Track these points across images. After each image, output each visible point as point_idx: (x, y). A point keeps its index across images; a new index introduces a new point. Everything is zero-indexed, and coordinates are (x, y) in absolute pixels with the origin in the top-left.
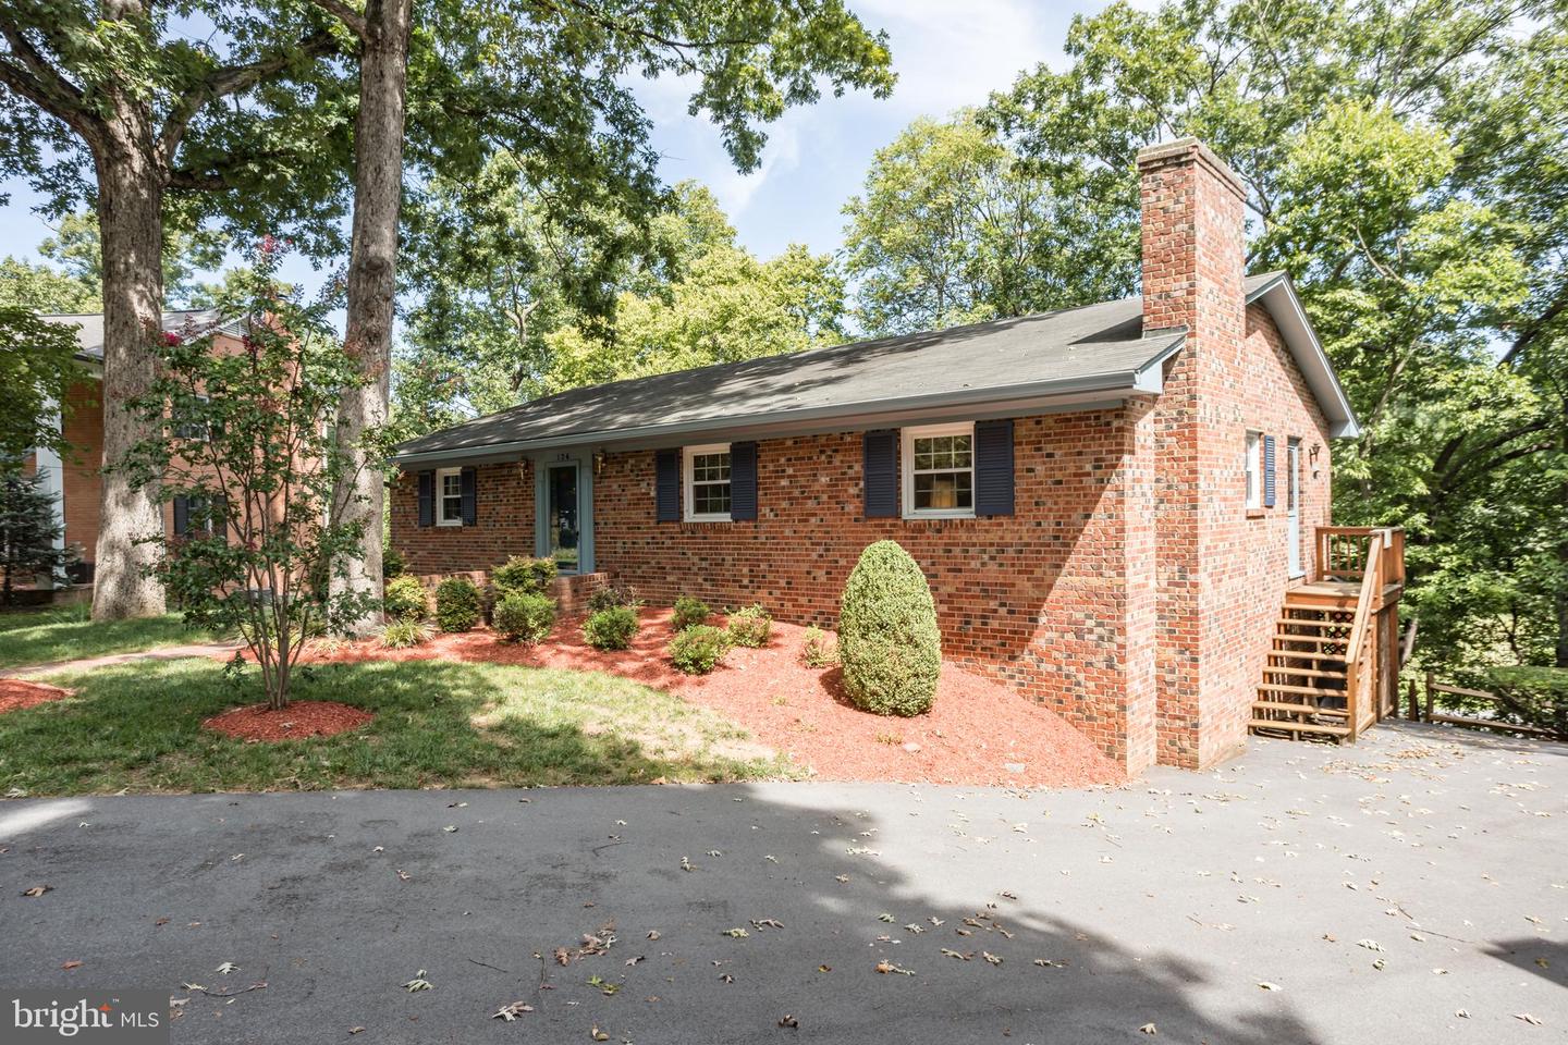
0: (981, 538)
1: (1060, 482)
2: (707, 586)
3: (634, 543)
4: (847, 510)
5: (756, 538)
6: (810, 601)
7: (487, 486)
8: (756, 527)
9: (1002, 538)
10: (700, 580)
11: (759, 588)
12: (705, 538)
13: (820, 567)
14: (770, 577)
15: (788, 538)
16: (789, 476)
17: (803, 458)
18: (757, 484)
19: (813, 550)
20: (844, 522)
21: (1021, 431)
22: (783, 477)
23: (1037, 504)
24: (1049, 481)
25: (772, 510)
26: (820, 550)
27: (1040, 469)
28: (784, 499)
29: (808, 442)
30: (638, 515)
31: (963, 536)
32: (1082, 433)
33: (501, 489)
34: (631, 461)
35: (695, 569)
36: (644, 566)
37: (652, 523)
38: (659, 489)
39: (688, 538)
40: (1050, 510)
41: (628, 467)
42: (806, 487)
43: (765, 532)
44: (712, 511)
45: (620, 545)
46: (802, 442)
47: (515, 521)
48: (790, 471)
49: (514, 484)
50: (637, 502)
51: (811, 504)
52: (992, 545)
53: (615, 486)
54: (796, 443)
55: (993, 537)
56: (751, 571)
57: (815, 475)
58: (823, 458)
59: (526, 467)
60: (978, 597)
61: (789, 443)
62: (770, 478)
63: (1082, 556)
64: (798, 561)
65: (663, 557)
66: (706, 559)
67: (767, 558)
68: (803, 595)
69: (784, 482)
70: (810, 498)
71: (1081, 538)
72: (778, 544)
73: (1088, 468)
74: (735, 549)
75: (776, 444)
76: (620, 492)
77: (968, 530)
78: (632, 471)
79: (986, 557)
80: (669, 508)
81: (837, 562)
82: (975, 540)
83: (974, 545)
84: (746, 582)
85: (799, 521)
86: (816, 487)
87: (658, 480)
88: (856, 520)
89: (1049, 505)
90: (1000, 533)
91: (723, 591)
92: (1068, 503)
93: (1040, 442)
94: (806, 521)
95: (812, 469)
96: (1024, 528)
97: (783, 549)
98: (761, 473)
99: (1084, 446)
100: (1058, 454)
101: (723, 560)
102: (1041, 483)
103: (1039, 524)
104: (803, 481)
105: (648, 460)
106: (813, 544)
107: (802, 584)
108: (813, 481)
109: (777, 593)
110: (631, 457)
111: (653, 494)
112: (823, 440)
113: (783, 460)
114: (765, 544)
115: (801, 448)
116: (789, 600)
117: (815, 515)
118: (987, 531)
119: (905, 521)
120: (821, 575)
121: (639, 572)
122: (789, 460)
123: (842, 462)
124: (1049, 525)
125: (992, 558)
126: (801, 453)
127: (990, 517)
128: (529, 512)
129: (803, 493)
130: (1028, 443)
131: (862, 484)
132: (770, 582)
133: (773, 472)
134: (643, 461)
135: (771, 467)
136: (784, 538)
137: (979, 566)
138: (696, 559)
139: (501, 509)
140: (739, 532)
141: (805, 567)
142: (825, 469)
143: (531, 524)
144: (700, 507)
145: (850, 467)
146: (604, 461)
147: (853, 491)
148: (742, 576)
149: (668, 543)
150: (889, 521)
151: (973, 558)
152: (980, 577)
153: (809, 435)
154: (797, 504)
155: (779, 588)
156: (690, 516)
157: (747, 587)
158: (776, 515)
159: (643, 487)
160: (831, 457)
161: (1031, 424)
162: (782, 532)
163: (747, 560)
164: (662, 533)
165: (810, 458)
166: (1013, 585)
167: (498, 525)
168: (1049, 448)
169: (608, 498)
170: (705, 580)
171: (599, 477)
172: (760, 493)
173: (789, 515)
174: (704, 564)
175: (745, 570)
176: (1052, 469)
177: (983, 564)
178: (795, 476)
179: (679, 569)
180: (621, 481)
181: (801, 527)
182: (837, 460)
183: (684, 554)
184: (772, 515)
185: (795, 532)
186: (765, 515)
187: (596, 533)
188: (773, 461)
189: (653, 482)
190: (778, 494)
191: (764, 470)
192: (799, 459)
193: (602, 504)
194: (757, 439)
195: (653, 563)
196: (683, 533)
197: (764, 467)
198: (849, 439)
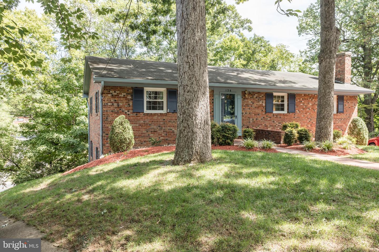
1: (349, 107)
3: (256, 119)
4: (315, 111)
5: (294, 117)
8: (294, 115)
12: (280, 117)
13: (309, 124)
15: (302, 117)
16: (303, 103)
18: (295, 104)
20: (315, 114)
21: (345, 98)
22: (301, 103)
25: (299, 111)
26: (309, 120)
27: (347, 105)
28: (302, 108)
29: (307, 95)
30: (259, 111)
34: (256, 95)
35: (277, 126)
36: (260, 126)
37: (264, 113)
39: (275, 117)
40: (348, 112)
43: (297, 116)
44: (281, 110)
45: (251, 119)
48: (303, 102)
50: (258, 107)
51: (308, 110)
52: (340, 118)
53: (250, 102)
54: (304, 95)
57: (309, 103)
58: (310, 99)
61: (303, 95)
62: (298, 103)
64: (304, 123)
65: (267, 123)
66: (280, 123)
69: (302, 104)
70: (308, 108)
73: (353, 105)
74: (288, 120)
75: (300, 95)
76: (252, 104)
77: (336, 116)
78: (256, 98)
79: (339, 121)
81: (313, 122)
83: (337, 118)
85: (305, 113)
86: (309, 106)
87: (266, 101)
90: (341, 116)
94: (307, 113)
96: (345, 115)
97: (301, 120)
98: (296, 102)
100: (349, 102)
102: (347, 107)
104: (306, 104)
105: (262, 95)
110: (256, 94)
111: (264, 105)
112: (310, 95)
113: (301, 99)
114: (297, 119)
117: (309, 112)
120: (309, 126)
122: (303, 99)
123: (314, 101)
124: (348, 115)
125: (340, 121)
126: (306, 98)
127: (340, 113)
129: (306, 107)
133: (299, 102)
134: (261, 95)
135: (298, 100)
136: (301, 117)
138: (277, 123)
140: (290, 116)
141: (306, 124)
142: (311, 102)
145: (316, 102)
149: (269, 119)
152: (338, 125)
153: (307, 94)
154: (305, 109)
158: (300, 112)
159: (261, 103)
160: (312, 99)
161: (346, 97)
162: (301, 116)
164: (267, 116)
165: (308, 99)
166: (343, 126)
168: (348, 101)
169: (247, 105)
172: (296, 106)
173: (302, 112)
176: (349, 105)
177: (339, 122)
178: (304, 103)
179: (272, 126)
180: (252, 100)
181: (305, 115)
182: (313, 100)
183: (274, 122)
184: (299, 112)
185: (304, 116)
186: (297, 112)
187: (242, 116)
188: (299, 99)
189: (264, 101)
190: (300, 107)
191: (297, 101)
192: (305, 99)
193: (244, 107)
194: (295, 93)
195: (263, 125)
196: (273, 116)
197: (297, 100)
198: (316, 96)
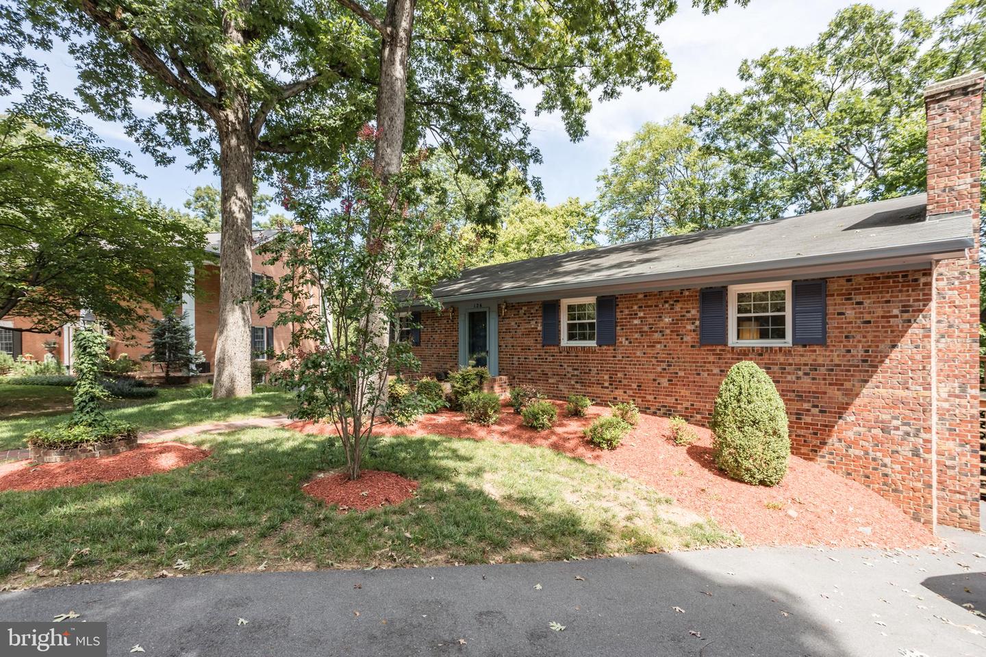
0: (797, 360)
1: (868, 322)
2: (578, 386)
3: (526, 358)
4: (685, 339)
5: (614, 357)
6: (655, 398)
7: (427, 323)
8: (614, 350)
9: (815, 360)
10: (573, 382)
11: (616, 388)
12: (577, 356)
13: (663, 377)
14: (625, 382)
15: (639, 357)
16: (640, 318)
17: (651, 306)
18: (616, 322)
19: (658, 365)
20: (683, 348)
21: (833, 287)
22: (636, 318)
23: (847, 337)
24: (858, 321)
25: (627, 339)
26: (664, 365)
27: (850, 313)
28: (637, 332)
29: (655, 295)
30: (529, 341)
31: (781, 358)
32: (891, 287)
33: (436, 325)
34: (525, 308)
35: (570, 375)
36: (533, 373)
37: (539, 346)
38: (544, 325)
39: (565, 356)
40: (859, 341)
41: (522, 312)
42: (653, 324)
43: (622, 353)
44: (580, 339)
45: (516, 359)
46: (650, 296)
47: (445, 344)
48: (641, 314)
49: (445, 321)
50: (528, 333)
51: (657, 336)
52: (806, 365)
53: (513, 324)
54: (645, 296)
55: (809, 359)
56: (610, 378)
57: (660, 317)
58: (667, 305)
59: (453, 312)
60: (793, 400)
61: (641, 296)
62: (626, 318)
63: (889, 374)
64: (646, 372)
65: (546, 368)
66: (577, 370)
67: (623, 369)
68: (650, 394)
69: (636, 322)
70: (657, 332)
71: (887, 361)
72: (631, 361)
73: (896, 312)
74: (599, 363)
75: (630, 297)
76: (516, 327)
77: (785, 355)
78: (525, 314)
79: (800, 373)
80: (550, 336)
81: (677, 373)
82: (791, 361)
83: (790, 365)
84: (606, 384)
85: (648, 346)
86: (661, 325)
87: (544, 319)
88: (692, 346)
89: (859, 337)
90: (814, 357)
91: (590, 390)
92: (875, 337)
93: (850, 294)
94: (654, 346)
95: (658, 313)
96: (835, 354)
97: (636, 365)
98: (619, 315)
99: (891, 297)
100: (867, 303)
101: (590, 370)
102: (851, 323)
103: (849, 351)
104: (651, 321)
105: (537, 308)
106: (657, 361)
107: (649, 387)
108: (659, 321)
109: (631, 393)
110: (525, 305)
111: (539, 328)
112: (667, 295)
113: (635, 307)
114: (622, 361)
115: (649, 300)
116: (639, 397)
117: (661, 343)
118: (802, 356)
119: (733, 348)
120: (664, 382)
121: (529, 376)
122: (641, 307)
123: (681, 308)
124: (859, 352)
125: (806, 374)
126: (650, 303)
127: (805, 346)
128: (455, 339)
129: (651, 328)
130: (838, 295)
131: (697, 323)
132: (625, 385)
133: (628, 315)
134: (533, 308)
135: (627, 312)
136: (635, 357)
137: (794, 379)
138: (570, 369)
139: (436, 337)
140: (603, 353)
141: (652, 376)
142: (669, 313)
143: (456, 346)
144: (571, 337)
145: (688, 312)
146: (506, 308)
147: (689, 327)
148: (604, 380)
149: (551, 359)
150: (720, 348)
151: (789, 373)
152: (795, 387)
153: (656, 291)
154: (647, 335)
155: (632, 389)
156: (565, 342)
157: (607, 388)
158: (630, 343)
159: (533, 324)
160: (673, 305)
161: (843, 282)
162: (635, 354)
163: (607, 371)
164: (546, 352)
165: (657, 306)
166: (825, 393)
167: (434, 346)
168: (859, 298)
169: (508, 331)
170: (577, 382)
171: (502, 318)
172: (618, 328)
173: (640, 342)
174: (576, 373)
175: (606, 377)
176: (862, 313)
177: (798, 378)
178: (644, 318)
179: (558, 375)
180: (517, 320)
181: (649, 350)
182: (678, 307)
183: (561, 366)
184: (627, 342)
185: (644, 354)
186: (621, 342)
187: (499, 352)
188: (628, 308)
189: (540, 321)
190: (632, 329)
191: (621, 314)
192: (648, 306)
193: (504, 334)
194: (616, 294)
195: (539, 371)
196: (560, 353)
197: (622, 312)
198: (687, 293)
